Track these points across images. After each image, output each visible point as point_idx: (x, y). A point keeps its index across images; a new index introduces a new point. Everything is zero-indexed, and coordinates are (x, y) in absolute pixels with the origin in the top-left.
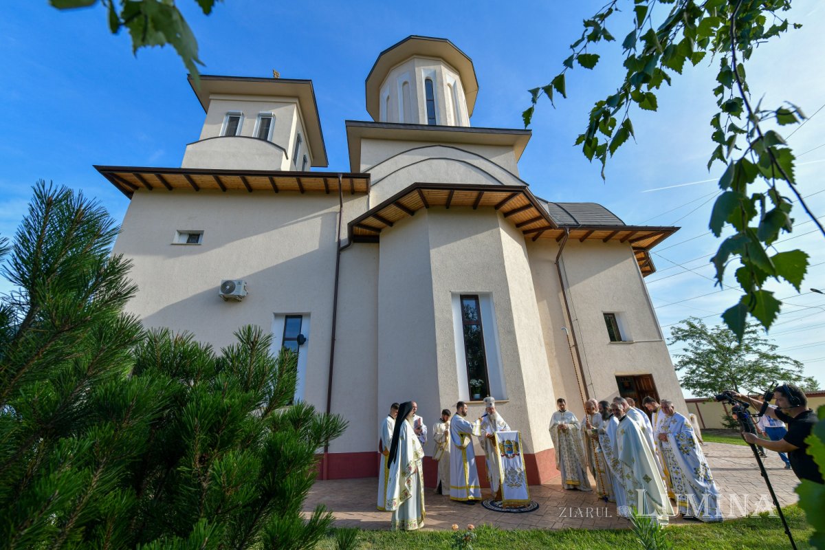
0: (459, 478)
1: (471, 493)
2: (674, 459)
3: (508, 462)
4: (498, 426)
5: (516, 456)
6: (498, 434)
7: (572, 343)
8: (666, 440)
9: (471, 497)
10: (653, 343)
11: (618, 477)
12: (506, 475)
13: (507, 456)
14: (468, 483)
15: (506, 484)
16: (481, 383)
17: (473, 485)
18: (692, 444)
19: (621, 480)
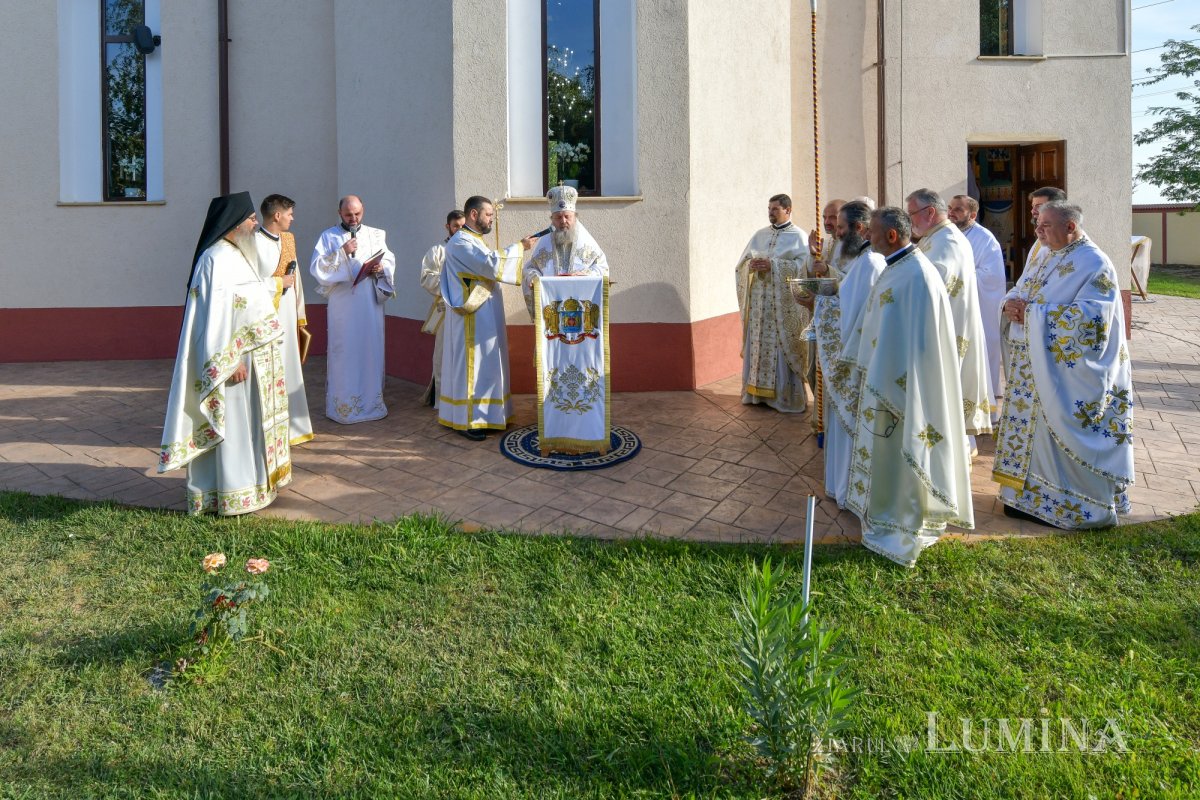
0: (455, 380)
1: (480, 414)
2: (1027, 372)
3: (565, 354)
4: (576, 261)
5: (588, 340)
6: (545, 284)
7: (872, 57)
8: (1020, 320)
9: (478, 423)
10: (1095, 62)
11: (842, 405)
12: (554, 383)
13: (562, 337)
14: (471, 392)
15: (553, 404)
16: (583, 151)
17: (487, 396)
18: (1093, 337)
19: (846, 416)
